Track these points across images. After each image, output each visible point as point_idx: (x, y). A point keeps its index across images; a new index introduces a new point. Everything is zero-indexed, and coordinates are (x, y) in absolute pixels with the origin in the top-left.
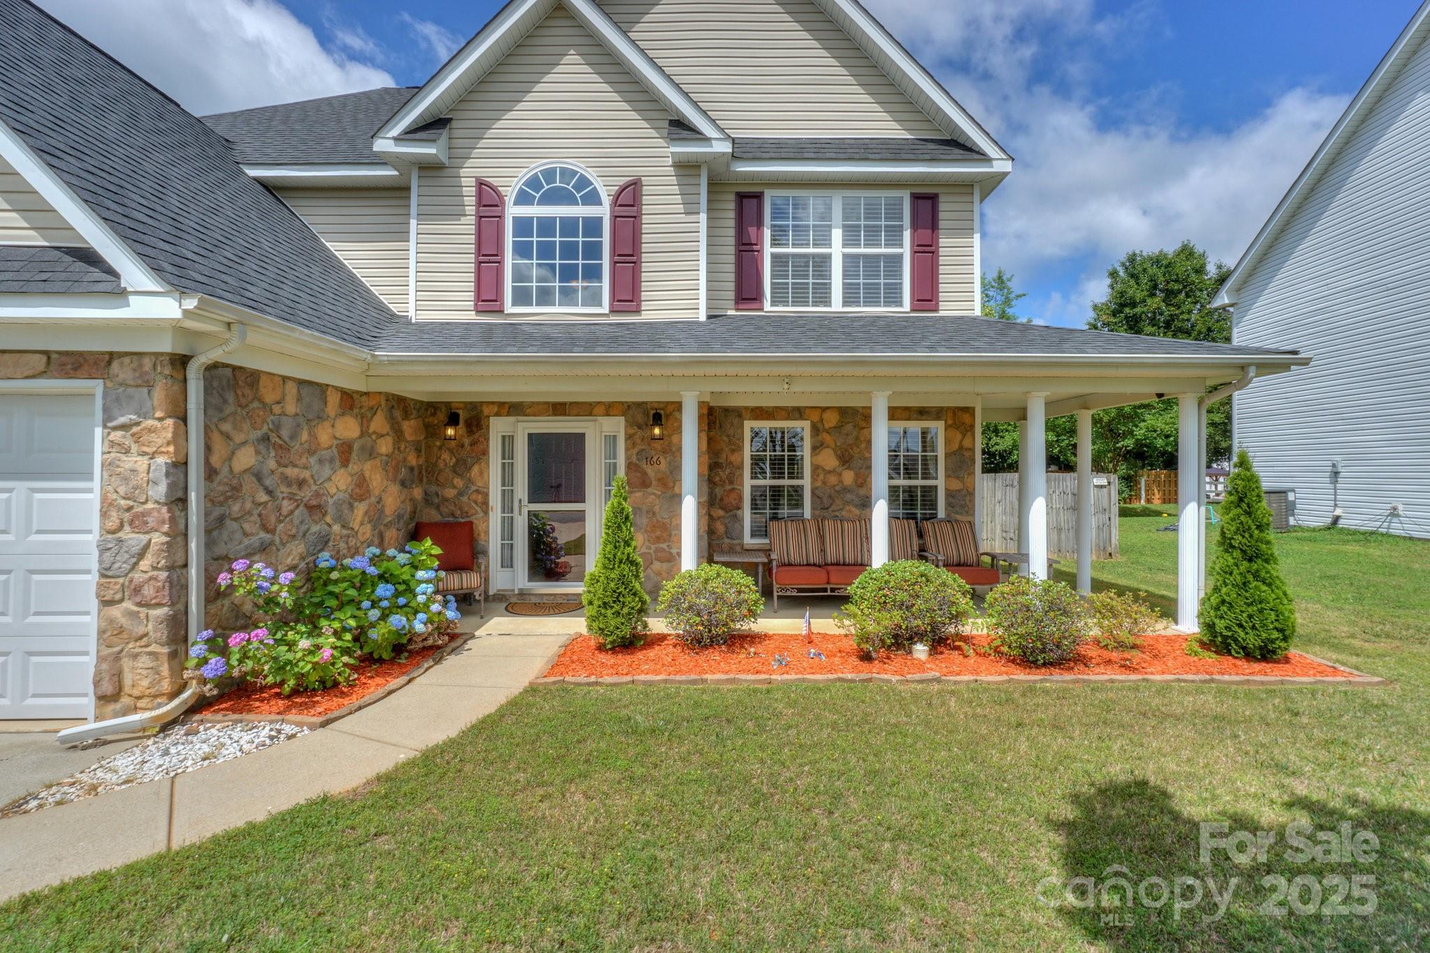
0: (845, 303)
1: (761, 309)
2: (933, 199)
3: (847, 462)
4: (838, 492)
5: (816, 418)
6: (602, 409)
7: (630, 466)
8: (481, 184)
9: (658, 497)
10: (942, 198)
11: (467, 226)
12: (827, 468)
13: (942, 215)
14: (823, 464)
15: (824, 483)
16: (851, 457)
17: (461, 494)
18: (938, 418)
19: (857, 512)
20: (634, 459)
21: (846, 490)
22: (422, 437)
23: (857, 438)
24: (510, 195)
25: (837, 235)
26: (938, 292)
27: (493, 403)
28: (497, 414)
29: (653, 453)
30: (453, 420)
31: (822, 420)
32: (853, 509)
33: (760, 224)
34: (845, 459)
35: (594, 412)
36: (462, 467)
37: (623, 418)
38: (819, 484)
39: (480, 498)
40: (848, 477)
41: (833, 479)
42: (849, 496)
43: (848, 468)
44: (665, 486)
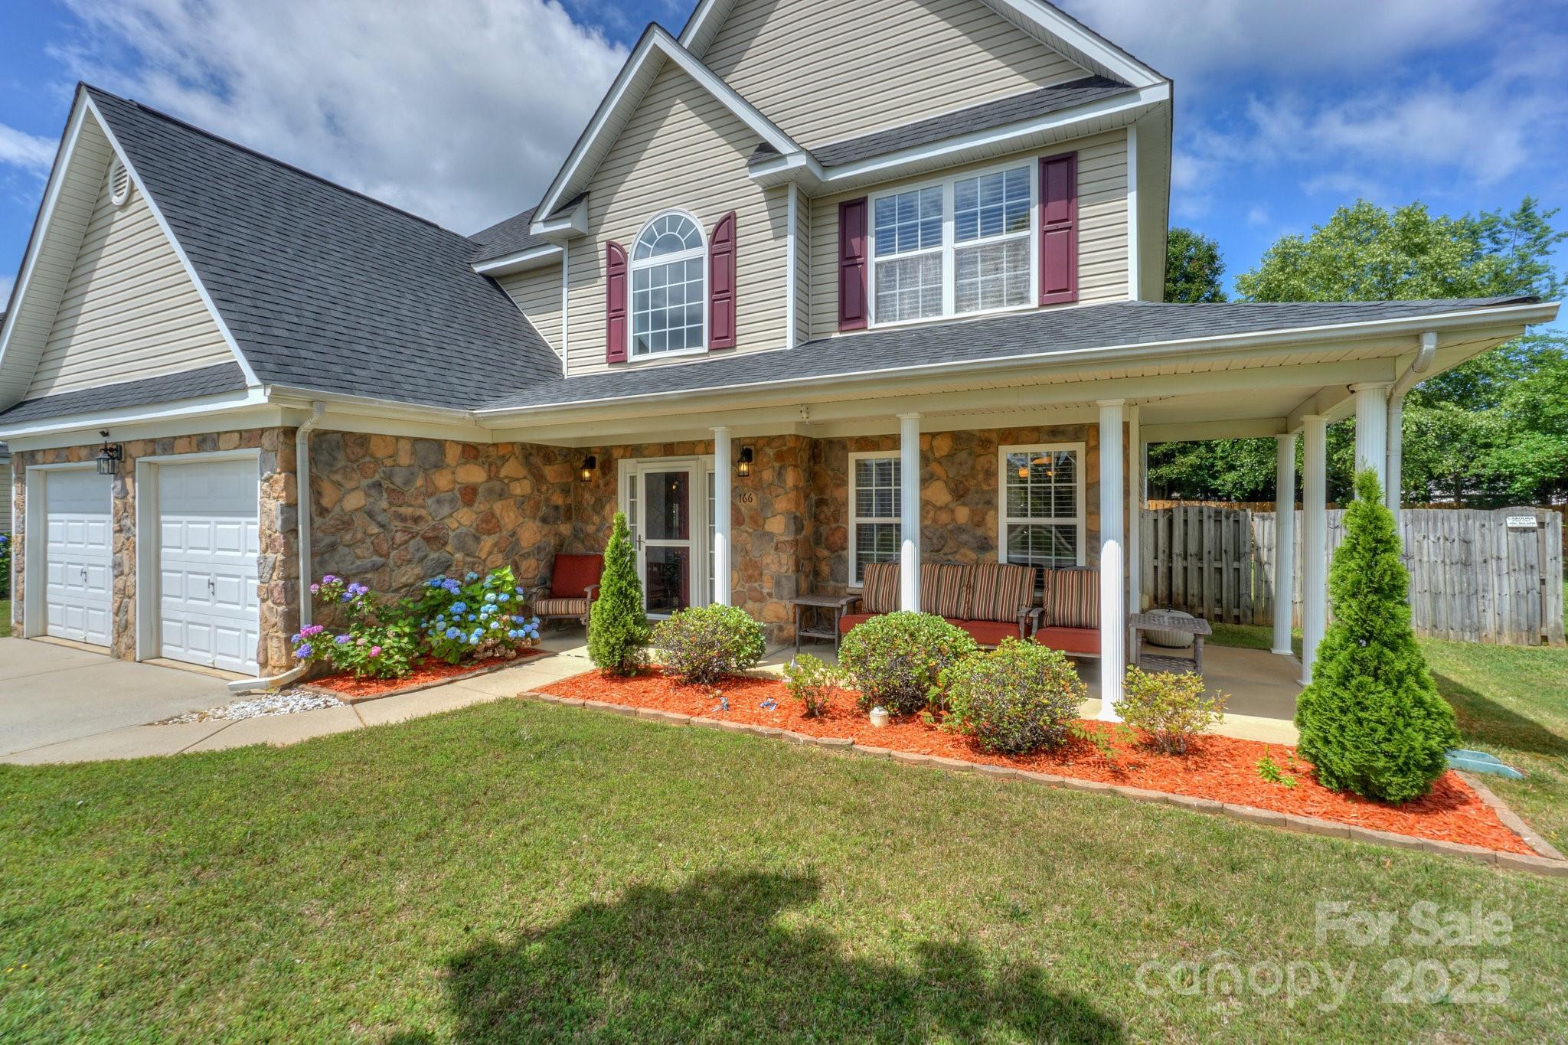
0: (958, 308)
1: (865, 328)
2: (1069, 160)
3: (962, 496)
4: (951, 531)
8: (610, 245)
9: (750, 535)
10: (1082, 156)
11: (601, 286)
12: (939, 504)
13: (1081, 178)
14: (933, 499)
15: (934, 521)
16: (967, 491)
17: (598, 530)
18: (1076, 438)
19: (973, 555)
21: (960, 529)
22: (570, 480)
23: (973, 468)
24: (631, 250)
25: (948, 228)
26: (1075, 278)
27: (620, 446)
28: (623, 456)
29: (744, 491)
30: (590, 464)
31: (932, 448)
32: (969, 552)
33: (863, 233)
34: (959, 493)
35: (696, 450)
36: (599, 505)
38: (928, 522)
40: (963, 514)
41: (944, 517)
42: (964, 537)
43: (964, 504)
44: (755, 522)
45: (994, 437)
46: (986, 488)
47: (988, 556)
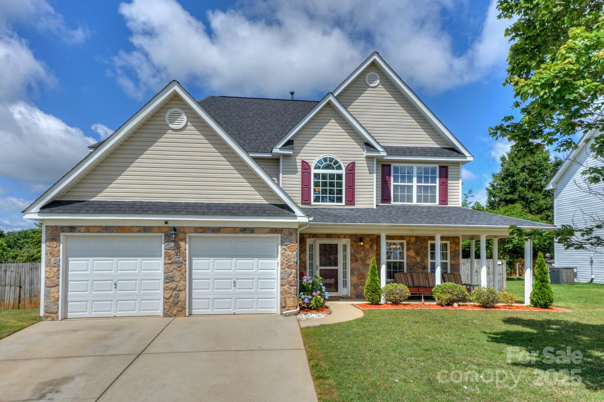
0: (417, 202)
1: (390, 203)
2: (446, 168)
4: (415, 264)
5: (408, 239)
6: (343, 236)
7: (352, 255)
8: (303, 162)
9: (360, 265)
10: (449, 167)
11: (299, 175)
12: (412, 256)
13: (449, 173)
14: (410, 255)
15: (411, 261)
16: (420, 253)
18: (447, 240)
19: (421, 271)
20: (353, 252)
21: (418, 263)
23: (421, 246)
24: (313, 166)
25: (415, 179)
26: (447, 198)
27: (307, 234)
28: (309, 237)
29: (359, 250)
31: (410, 240)
33: (390, 175)
34: (417, 253)
35: (341, 237)
37: (349, 239)
38: (409, 261)
39: (303, 265)
40: (419, 259)
41: (413, 260)
42: (419, 265)
43: (419, 256)
44: (363, 261)
45: (427, 238)
46: (425, 252)
47: (426, 271)
